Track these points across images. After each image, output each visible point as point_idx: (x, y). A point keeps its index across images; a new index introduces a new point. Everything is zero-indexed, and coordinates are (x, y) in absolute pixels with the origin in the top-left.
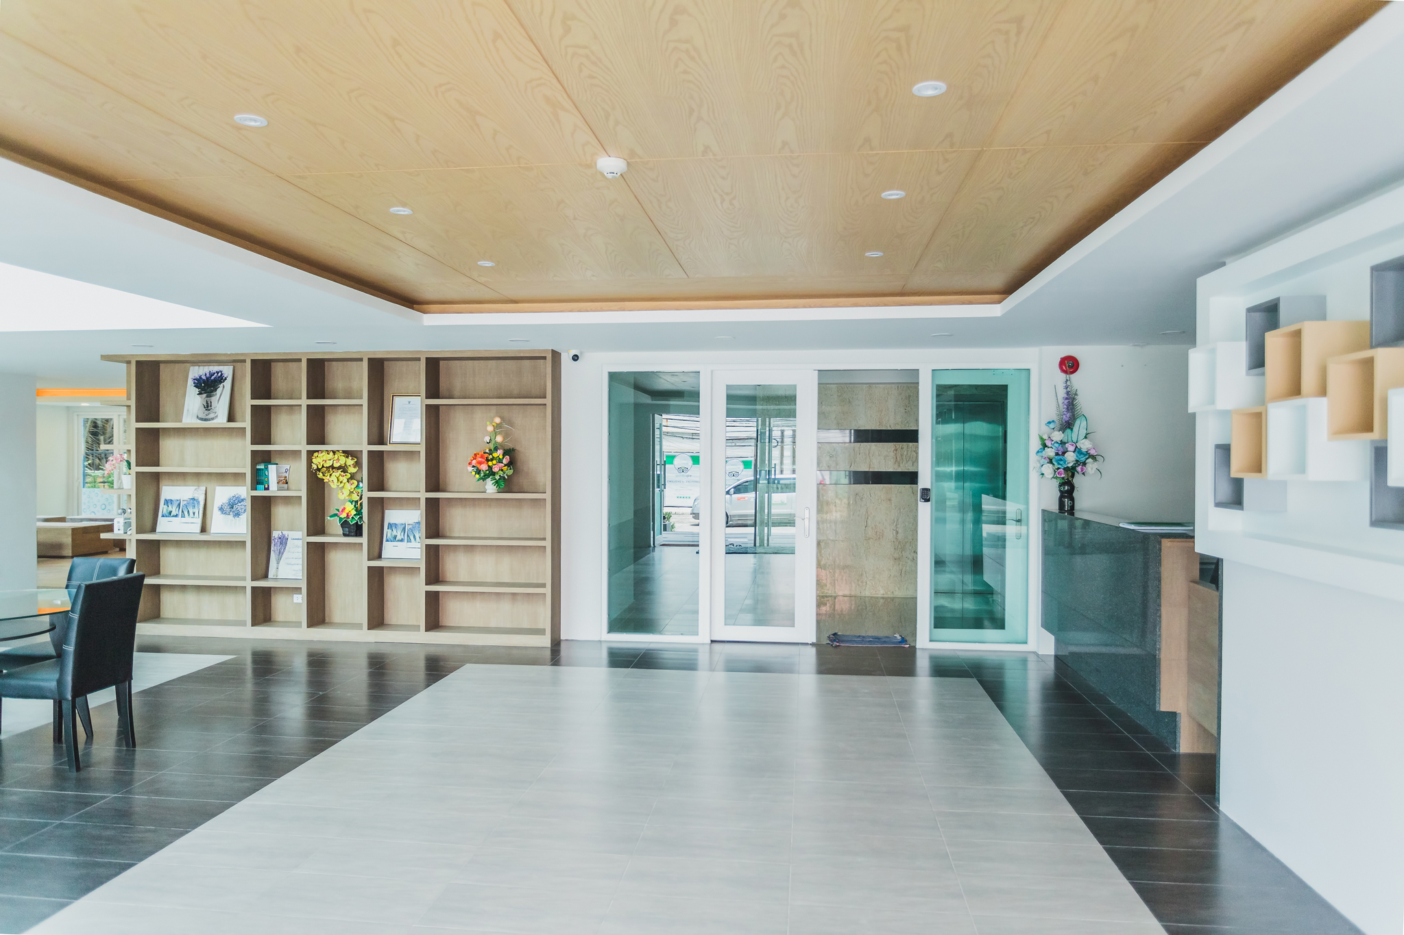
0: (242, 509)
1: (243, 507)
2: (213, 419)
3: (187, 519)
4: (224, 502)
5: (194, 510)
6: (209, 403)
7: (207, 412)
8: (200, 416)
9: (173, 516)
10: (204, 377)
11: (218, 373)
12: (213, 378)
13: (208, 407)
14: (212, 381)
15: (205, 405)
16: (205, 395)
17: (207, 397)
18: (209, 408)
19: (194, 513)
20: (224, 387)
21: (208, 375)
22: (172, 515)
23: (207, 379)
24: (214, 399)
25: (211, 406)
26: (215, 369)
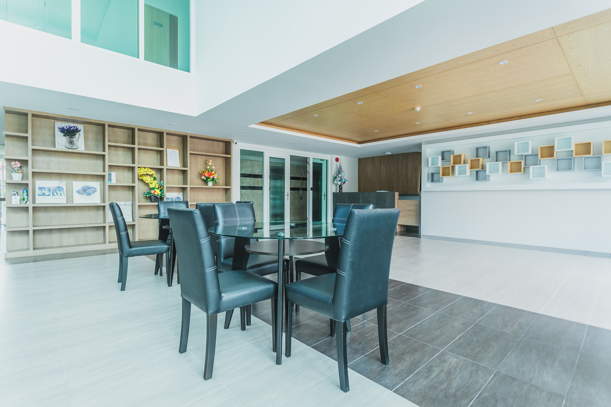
0: (91, 192)
1: (92, 191)
2: (76, 149)
3: (56, 197)
4: (79, 189)
5: (61, 193)
6: (72, 141)
7: (72, 145)
8: (67, 147)
9: (47, 195)
10: (66, 128)
11: (74, 127)
12: (71, 129)
13: (71, 142)
14: (71, 130)
15: (70, 142)
16: (68, 137)
17: (70, 138)
18: (73, 143)
19: (61, 194)
20: (79, 134)
21: (68, 127)
22: (45, 195)
23: (68, 129)
24: (75, 140)
25: (73, 142)
26: (72, 125)
